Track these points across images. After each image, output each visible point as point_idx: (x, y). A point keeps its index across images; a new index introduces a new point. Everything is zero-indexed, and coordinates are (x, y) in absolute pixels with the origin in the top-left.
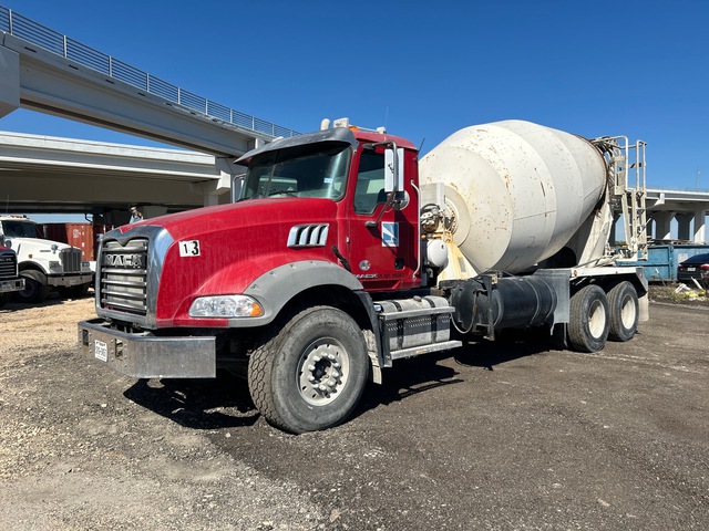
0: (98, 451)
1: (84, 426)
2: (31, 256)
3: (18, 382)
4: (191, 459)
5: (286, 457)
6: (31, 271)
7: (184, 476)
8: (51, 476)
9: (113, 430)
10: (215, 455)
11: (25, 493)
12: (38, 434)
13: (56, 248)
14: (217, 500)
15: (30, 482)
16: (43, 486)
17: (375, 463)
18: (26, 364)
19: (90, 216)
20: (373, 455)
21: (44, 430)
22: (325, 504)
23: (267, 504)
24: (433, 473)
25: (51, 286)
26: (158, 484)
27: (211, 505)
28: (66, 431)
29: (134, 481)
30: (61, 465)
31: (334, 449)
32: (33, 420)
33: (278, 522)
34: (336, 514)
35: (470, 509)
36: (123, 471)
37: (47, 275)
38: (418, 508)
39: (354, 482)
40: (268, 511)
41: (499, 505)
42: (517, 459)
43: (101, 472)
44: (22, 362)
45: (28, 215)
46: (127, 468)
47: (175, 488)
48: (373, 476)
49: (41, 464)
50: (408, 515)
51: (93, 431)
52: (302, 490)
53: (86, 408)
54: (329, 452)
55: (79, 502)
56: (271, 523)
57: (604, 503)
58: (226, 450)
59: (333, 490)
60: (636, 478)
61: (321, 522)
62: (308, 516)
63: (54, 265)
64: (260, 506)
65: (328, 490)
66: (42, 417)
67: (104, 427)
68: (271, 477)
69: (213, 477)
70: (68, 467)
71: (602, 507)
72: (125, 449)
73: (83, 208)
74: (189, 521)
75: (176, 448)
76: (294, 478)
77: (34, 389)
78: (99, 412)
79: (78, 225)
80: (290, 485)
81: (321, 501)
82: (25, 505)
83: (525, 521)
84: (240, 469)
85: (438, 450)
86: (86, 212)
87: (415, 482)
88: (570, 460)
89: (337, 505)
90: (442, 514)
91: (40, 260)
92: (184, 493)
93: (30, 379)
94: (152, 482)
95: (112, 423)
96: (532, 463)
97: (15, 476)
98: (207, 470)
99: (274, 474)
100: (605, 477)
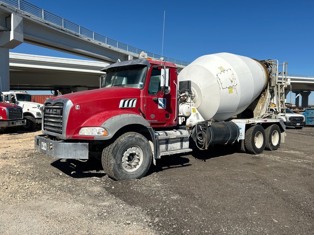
0: (59, 192)
1: (53, 182)
2: (28, 110)
3: (25, 163)
4: (97, 196)
5: (137, 197)
6: (28, 116)
7: (94, 203)
8: (40, 200)
9: (65, 184)
10: (108, 195)
11: (30, 207)
12: (35, 184)
13: (39, 106)
14: (108, 212)
15: (32, 203)
16: (37, 204)
17: (176, 201)
18: (28, 156)
19: (53, 92)
20: (175, 198)
21: (37, 183)
22: (153, 216)
23: (128, 215)
24: (200, 206)
25: (37, 123)
26: (84, 205)
27: (105, 214)
28: (45, 183)
29: (74, 204)
30: (44, 196)
31: (158, 195)
32: (32, 179)
33: (132, 221)
34: (157, 220)
35: (215, 220)
36: (69, 199)
37: (35, 118)
38: (192, 219)
39: (166, 208)
40: (129, 217)
41: (228, 219)
42: (239, 202)
43: (61, 199)
44: (26, 155)
45: (27, 91)
46: (71, 199)
47: (91, 207)
48: (174, 206)
49: (36, 196)
50: (187, 221)
51: (57, 184)
52: (143, 210)
53: (53, 175)
54: (156, 196)
55: (52, 210)
56: (129, 222)
57: (275, 221)
58: (112, 193)
59: (156, 211)
60: (293, 211)
61: (150, 222)
62: (145, 220)
63: (38, 114)
64: (125, 215)
65: (154, 210)
66: (36, 178)
67: (61, 183)
68: (131, 204)
69: (107, 203)
70: (47, 197)
71: (274, 223)
72: (70, 191)
73: (50, 88)
74: (96, 219)
75: (91, 192)
76: (141, 205)
77: (32, 166)
78: (59, 177)
79: (49, 96)
80: (138, 208)
81: (151, 214)
82: (30, 211)
83: (238, 226)
84: (117, 201)
85: (204, 197)
86: (51, 90)
87: (192, 209)
88: (264, 203)
89: (158, 216)
90: (202, 221)
91: (32, 111)
92: (95, 209)
93: (30, 162)
94: (81, 204)
95: (64, 181)
96: (246, 204)
97: (26, 200)
98: (104, 201)
99: (132, 204)
100: (278, 210)
